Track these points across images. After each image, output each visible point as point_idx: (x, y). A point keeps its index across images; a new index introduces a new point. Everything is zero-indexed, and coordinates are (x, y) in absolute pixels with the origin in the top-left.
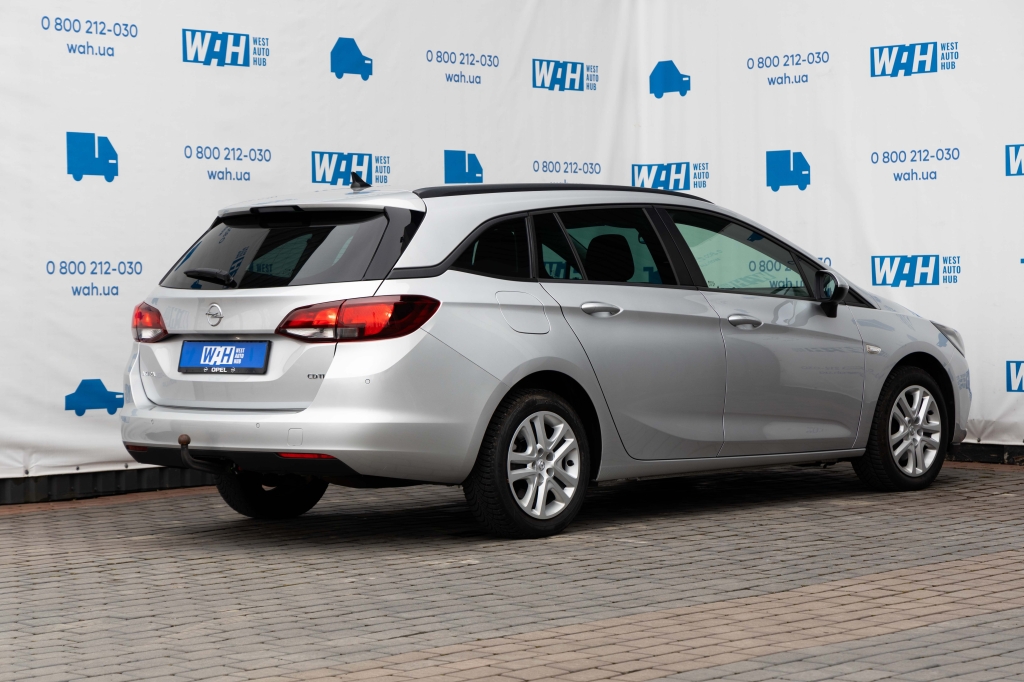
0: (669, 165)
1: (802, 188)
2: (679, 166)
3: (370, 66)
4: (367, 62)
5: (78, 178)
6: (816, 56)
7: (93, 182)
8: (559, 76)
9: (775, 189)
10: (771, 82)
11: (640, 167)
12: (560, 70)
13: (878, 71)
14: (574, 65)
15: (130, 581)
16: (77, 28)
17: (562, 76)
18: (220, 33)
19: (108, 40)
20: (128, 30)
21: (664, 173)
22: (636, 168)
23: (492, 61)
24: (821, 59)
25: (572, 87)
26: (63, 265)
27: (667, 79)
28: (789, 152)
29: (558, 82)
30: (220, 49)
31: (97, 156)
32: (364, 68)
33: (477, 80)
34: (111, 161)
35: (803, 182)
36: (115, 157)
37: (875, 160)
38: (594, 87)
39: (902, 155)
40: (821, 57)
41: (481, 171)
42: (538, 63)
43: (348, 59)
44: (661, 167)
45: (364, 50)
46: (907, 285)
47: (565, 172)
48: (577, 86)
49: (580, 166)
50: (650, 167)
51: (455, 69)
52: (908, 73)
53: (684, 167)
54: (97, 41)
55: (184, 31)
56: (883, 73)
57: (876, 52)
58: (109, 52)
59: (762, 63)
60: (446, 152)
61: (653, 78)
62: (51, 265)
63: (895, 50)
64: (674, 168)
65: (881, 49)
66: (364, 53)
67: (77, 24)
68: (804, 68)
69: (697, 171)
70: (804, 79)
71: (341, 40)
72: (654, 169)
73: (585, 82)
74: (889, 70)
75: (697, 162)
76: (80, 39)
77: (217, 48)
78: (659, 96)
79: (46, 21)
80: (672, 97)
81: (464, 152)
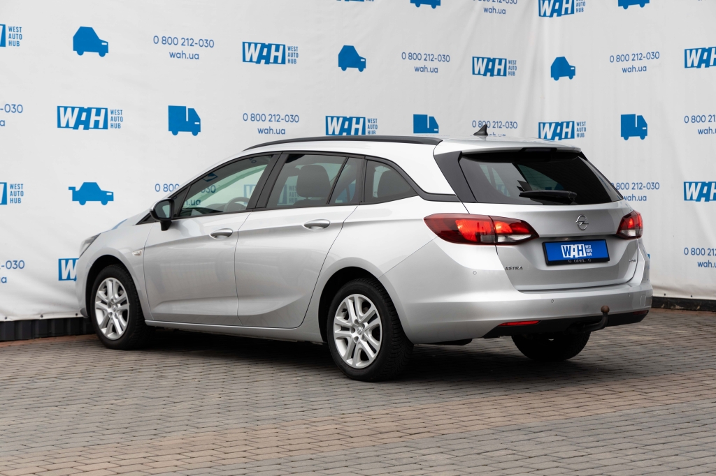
0: (562, 123)
1: (643, 138)
2: (568, 123)
3: (365, 62)
4: (362, 60)
5: (175, 133)
6: (651, 54)
7: (185, 136)
8: (490, 67)
9: (626, 138)
10: (624, 70)
11: (544, 124)
12: (491, 64)
13: (689, 65)
14: (500, 60)
15: (169, 377)
16: (176, 43)
17: (492, 67)
18: (267, 44)
19: (196, 49)
20: (208, 43)
21: (559, 128)
22: (542, 125)
23: (445, 58)
24: (655, 57)
25: (499, 74)
26: (166, 186)
27: (562, 68)
28: (634, 115)
29: (489, 71)
30: (266, 54)
31: (187, 120)
32: (360, 64)
33: (435, 70)
34: (196, 123)
35: (643, 134)
36: (199, 120)
37: (687, 121)
38: (513, 74)
39: (703, 118)
40: (655, 55)
41: (437, 127)
42: (475, 59)
43: (350, 58)
44: (557, 124)
45: (360, 52)
46: (706, 201)
47: (494, 127)
48: (502, 73)
49: (504, 124)
50: (550, 124)
51: (420, 64)
52: (707, 66)
53: (571, 124)
54: (188, 50)
55: (244, 43)
56: (692, 66)
57: (688, 52)
58: (196, 57)
59: (619, 58)
60: (414, 115)
61: (553, 67)
62: (158, 186)
63: (700, 51)
64: (565, 124)
65: (691, 50)
66: (360, 55)
67: (175, 40)
68: (644, 62)
69: (579, 127)
70: (644, 69)
71: (345, 47)
72: (553, 125)
73: (508, 71)
74: (696, 64)
75: (579, 121)
76: (177, 49)
77: (265, 53)
78: (556, 79)
79: (156, 38)
80: (564, 80)
81: (426, 116)
